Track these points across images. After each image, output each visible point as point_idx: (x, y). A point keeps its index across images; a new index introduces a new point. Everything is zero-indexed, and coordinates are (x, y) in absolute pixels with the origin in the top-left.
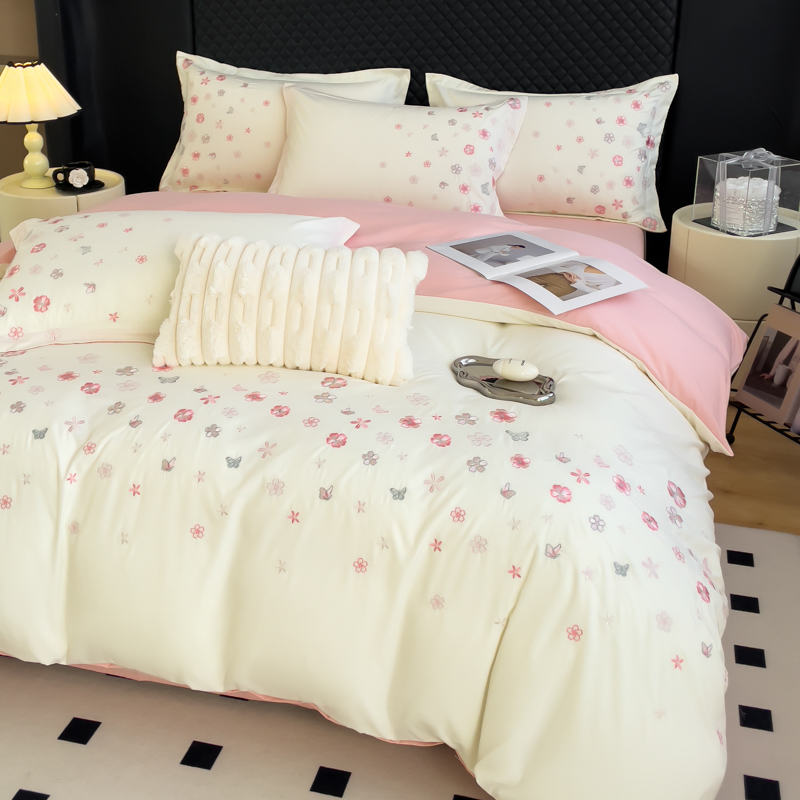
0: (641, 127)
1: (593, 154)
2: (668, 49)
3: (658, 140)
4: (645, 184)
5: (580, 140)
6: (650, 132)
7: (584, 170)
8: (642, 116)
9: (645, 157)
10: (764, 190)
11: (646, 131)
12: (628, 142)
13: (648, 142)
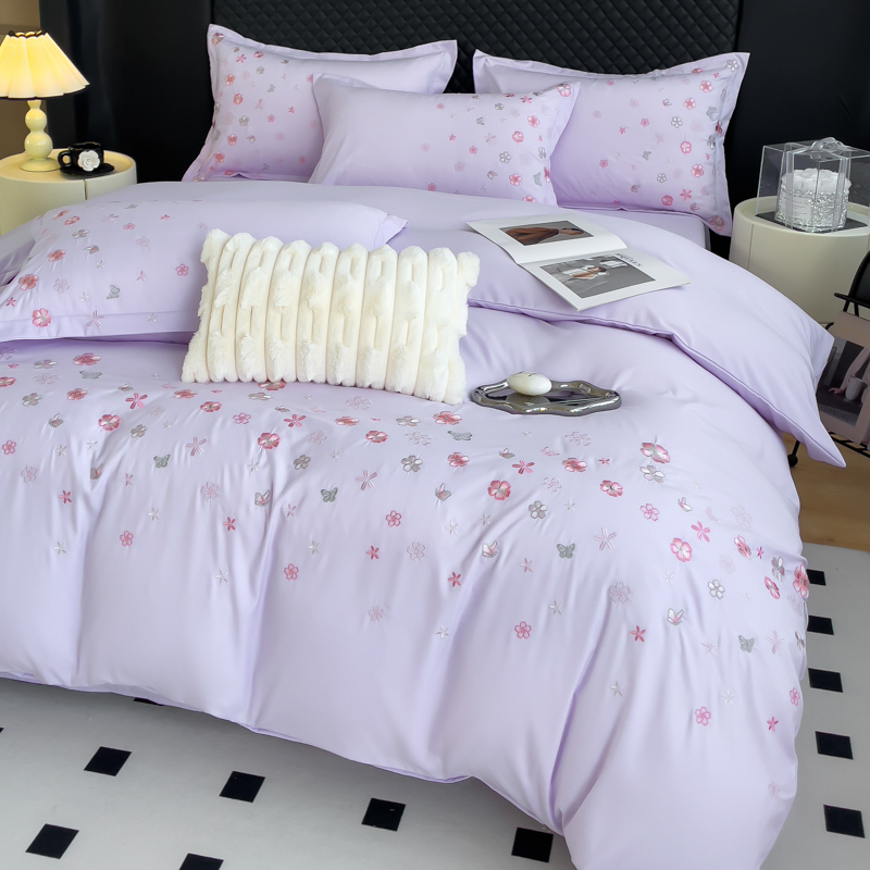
2: (730, 29)
10: (833, 183)
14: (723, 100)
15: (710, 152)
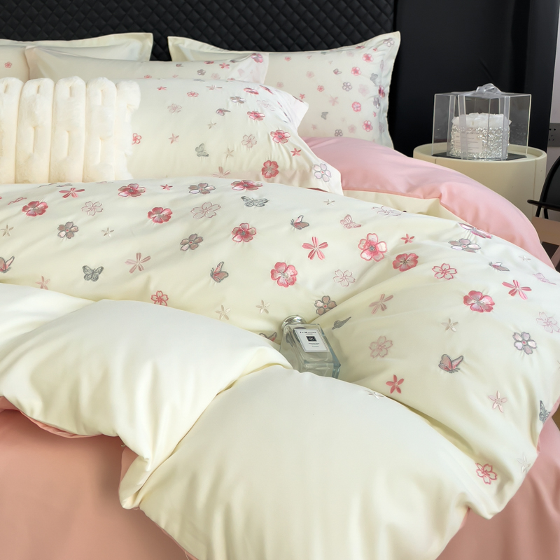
0: (374, 77)
1: (334, 101)
3: (387, 90)
4: (381, 129)
5: (321, 89)
6: (380, 82)
7: (328, 115)
8: (372, 68)
9: (379, 105)
10: (500, 121)
11: (378, 80)
12: (363, 90)
13: (380, 91)
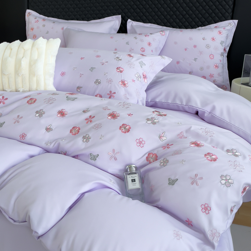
2: (230, 11)
14: (227, 38)
15: (222, 59)
